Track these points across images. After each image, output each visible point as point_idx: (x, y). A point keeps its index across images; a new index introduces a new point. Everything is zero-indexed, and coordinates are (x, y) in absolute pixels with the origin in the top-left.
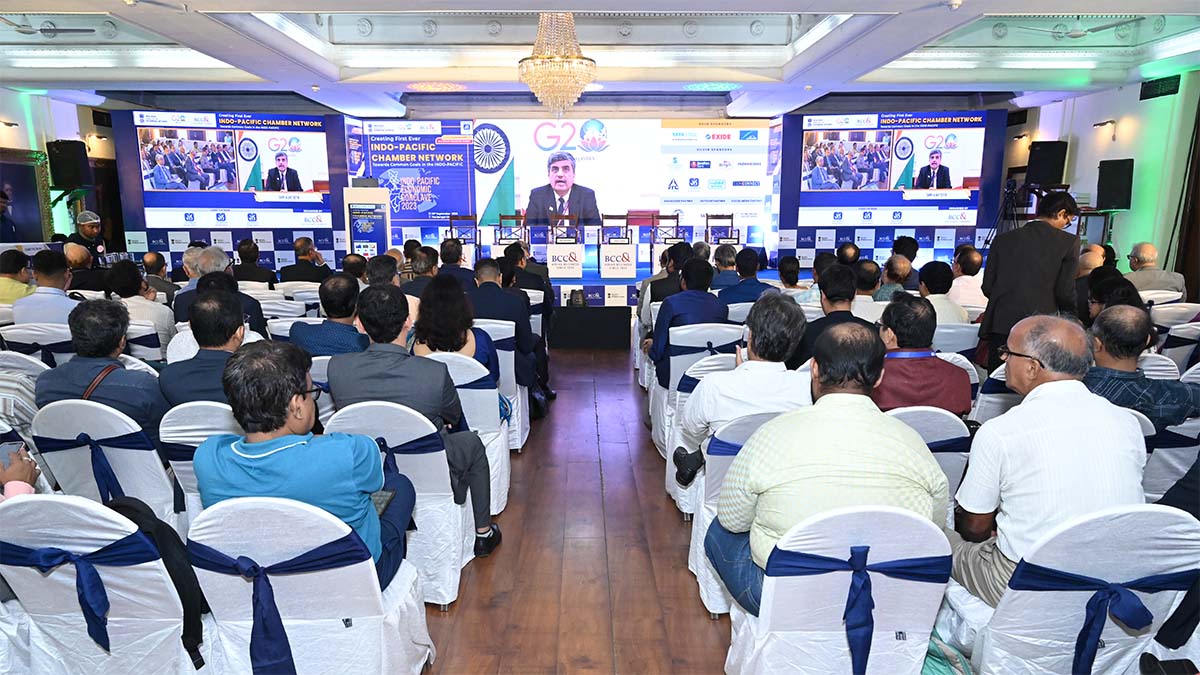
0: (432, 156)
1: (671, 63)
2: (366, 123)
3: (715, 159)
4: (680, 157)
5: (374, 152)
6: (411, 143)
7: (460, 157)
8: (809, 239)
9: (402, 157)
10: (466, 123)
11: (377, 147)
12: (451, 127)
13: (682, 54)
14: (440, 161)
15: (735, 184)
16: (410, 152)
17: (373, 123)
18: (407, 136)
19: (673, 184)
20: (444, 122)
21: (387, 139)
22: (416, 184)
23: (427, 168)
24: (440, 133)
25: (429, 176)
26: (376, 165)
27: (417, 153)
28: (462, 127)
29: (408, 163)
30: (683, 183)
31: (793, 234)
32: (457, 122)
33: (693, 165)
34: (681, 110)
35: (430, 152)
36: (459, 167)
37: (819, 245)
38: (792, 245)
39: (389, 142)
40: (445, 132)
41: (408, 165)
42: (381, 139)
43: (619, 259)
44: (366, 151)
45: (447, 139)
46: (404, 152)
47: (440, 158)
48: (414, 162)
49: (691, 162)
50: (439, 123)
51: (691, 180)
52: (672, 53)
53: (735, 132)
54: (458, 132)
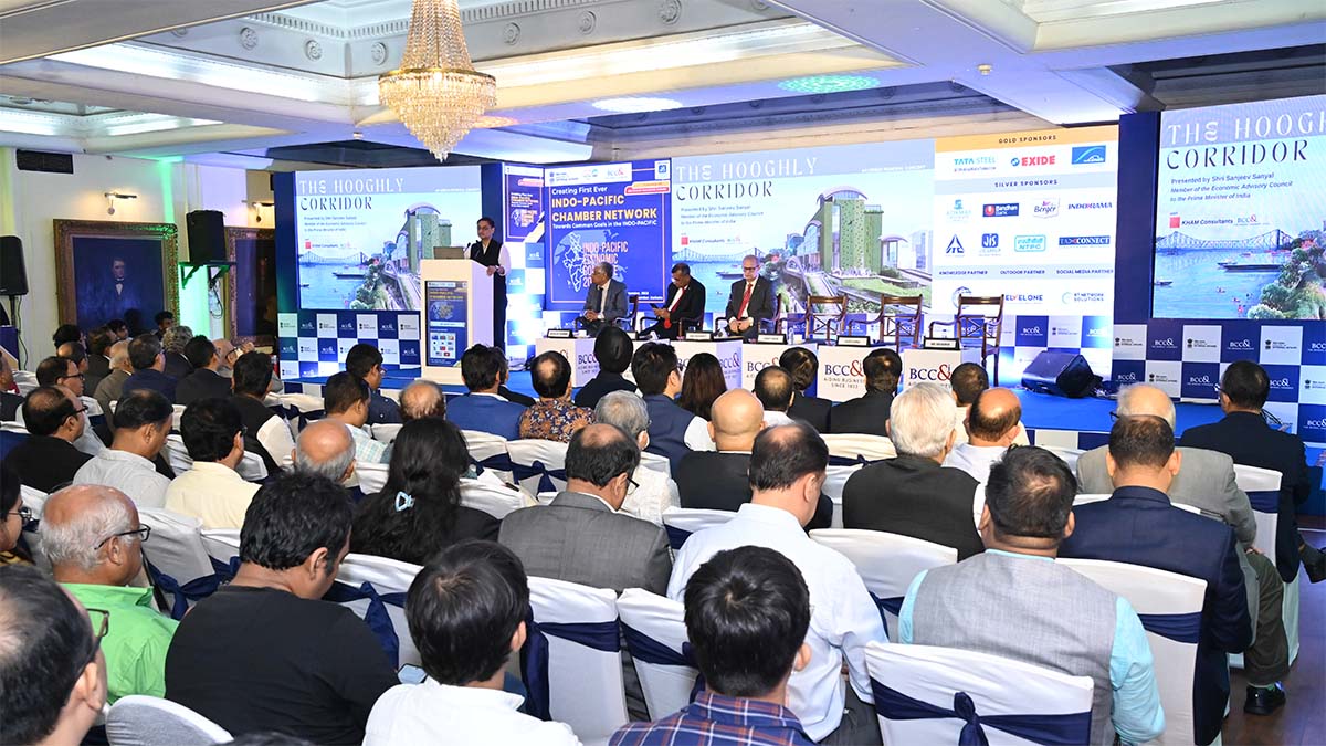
0: (620, 211)
1: (733, 55)
2: (548, 171)
3: (1027, 199)
4: (967, 200)
5: (555, 210)
6: (596, 195)
7: (653, 213)
8: (1170, 342)
9: (585, 215)
10: (662, 163)
11: (557, 203)
12: (644, 170)
13: (746, 38)
14: (629, 219)
15: (1064, 241)
16: (594, 208)
17: (555, 170)
18: (592, 186)
19: (955, 245)
20: (635, 164)
21: (570, 191)
22: (600, 252)
23: (614, 229)
24: (630, 179)
25: (615, 240)
26: (557, 227)
27: (602, 209)
28: (657, 169)
29: (593, 222)
30: (972, 242)
31: (1138, 332)
32: (651, 163)
33: (989, 211)
34: (996, 120)
35: (618, 207)
36: (651, 225)
37: (1190, 355)
38: (1139, 353)
39: (572, 195)
40: (636, 177)
41: (591, 226)
42: (564, 192)
43: (847, 371)
44: (545, 208)
45: (640, 187)
46: (589, 208)
47: (629, 214)
48: (599, 222)
49: (985, 206)
50: (630, 165)
51: (985, 237)
52: (733, 39)
53: (1063, 152)
54: (651, 177)
